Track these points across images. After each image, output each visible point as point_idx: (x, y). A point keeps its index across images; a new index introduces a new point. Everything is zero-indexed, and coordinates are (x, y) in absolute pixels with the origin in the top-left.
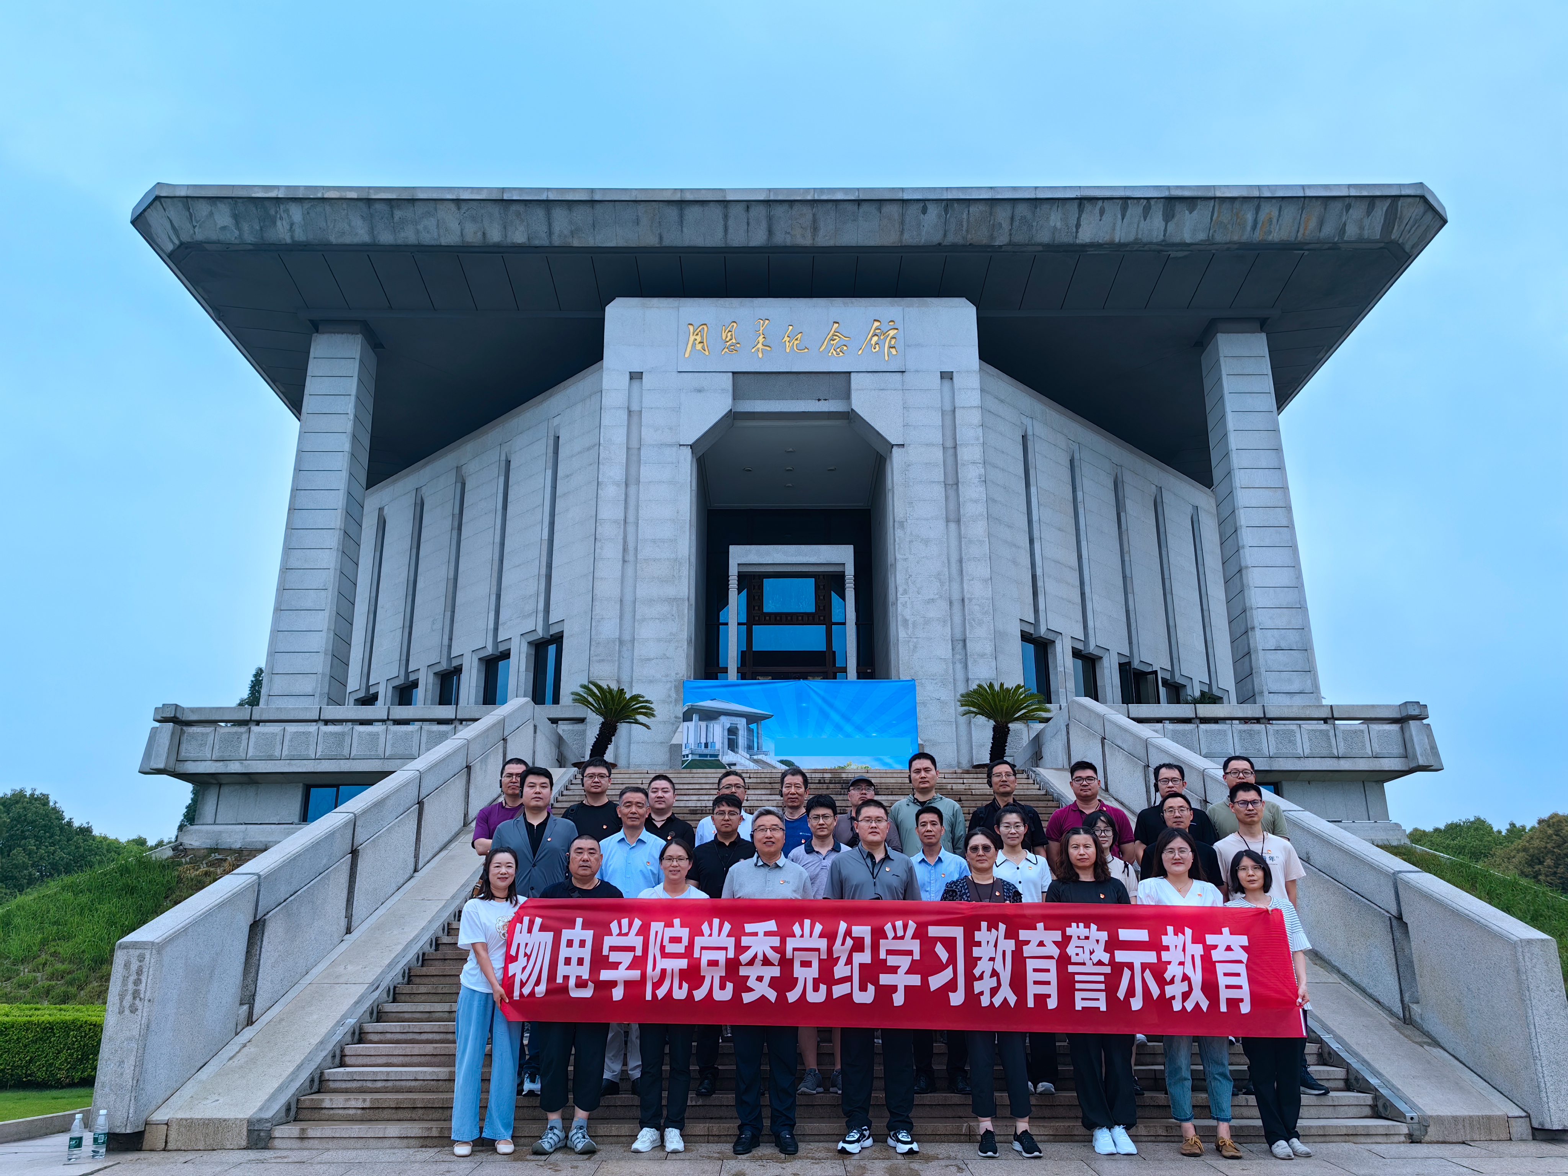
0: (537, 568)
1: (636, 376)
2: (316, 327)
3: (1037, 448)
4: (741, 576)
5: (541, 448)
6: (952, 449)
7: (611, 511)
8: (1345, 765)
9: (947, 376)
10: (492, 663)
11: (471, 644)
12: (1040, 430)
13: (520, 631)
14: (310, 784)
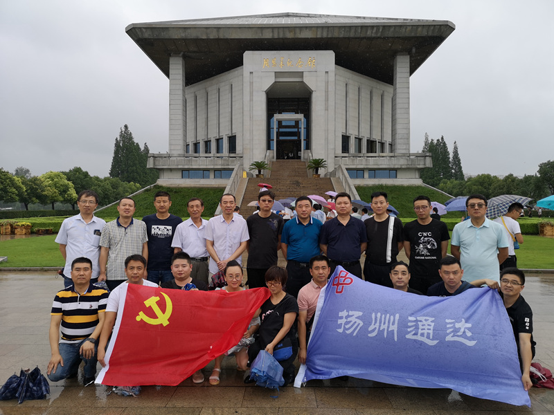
0: (229, 119)
1: (251, 73)
2: (170, 55)
3: (350, 87)
5: (228, 87)
6: (327, 92)
7: (246, 108)
8: (411, 166)
9: (327, 72)
10: (219, 141)
11: (213, 136)
12: (350, 82)
13: (225, 134)
14: (183, 170)
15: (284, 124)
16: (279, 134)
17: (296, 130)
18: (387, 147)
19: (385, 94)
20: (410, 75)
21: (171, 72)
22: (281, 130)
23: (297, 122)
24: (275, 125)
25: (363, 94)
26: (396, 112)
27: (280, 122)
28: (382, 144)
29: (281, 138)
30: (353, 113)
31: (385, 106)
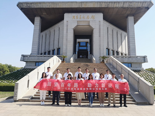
0: (58, 41)
1: (67, 21)
2: (35, 16)
4: (78, 42)
5: (58, 29)
6: (100, 29)
8: (138, 62)
9: (100, 21)
11: (51, 49)
12: (109, 27)
13: (56, 48)
14: (36, 62)
15: (81, 44)
24: (77, 45)
25: (114, 32)
28: (122, 54)
30: (110, 39)
31: (122, 38)
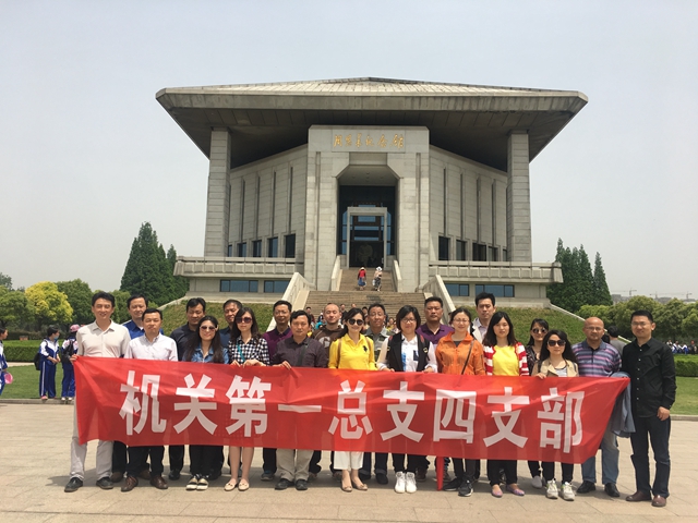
2: (212, 129)
3: (449, 173)
5: (286, 171)
6: (419, 179)
7: (310, 198)
8: (533, 281)
9: (419, 154)
10: (272, 241)
11: (264, 234)
12: (450, 167)
13: (281, 231)
14: (222, 280)
15: (360, 220)
16: (354, 233)
17: (376, 228)
18: (501, 253)
19: (498, 183)
20: (530, 160)
21: (212, 150)
22: (357, 228)
23: (379, 219)
24: (348, 223)
25: (466, 183)
26: (512, 208)
27: (355, 218)
28: (495, 250)
29: (356, 239)
30: (454, 208)
31: (497, 199)
